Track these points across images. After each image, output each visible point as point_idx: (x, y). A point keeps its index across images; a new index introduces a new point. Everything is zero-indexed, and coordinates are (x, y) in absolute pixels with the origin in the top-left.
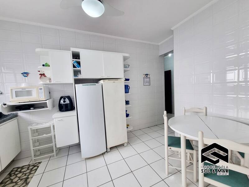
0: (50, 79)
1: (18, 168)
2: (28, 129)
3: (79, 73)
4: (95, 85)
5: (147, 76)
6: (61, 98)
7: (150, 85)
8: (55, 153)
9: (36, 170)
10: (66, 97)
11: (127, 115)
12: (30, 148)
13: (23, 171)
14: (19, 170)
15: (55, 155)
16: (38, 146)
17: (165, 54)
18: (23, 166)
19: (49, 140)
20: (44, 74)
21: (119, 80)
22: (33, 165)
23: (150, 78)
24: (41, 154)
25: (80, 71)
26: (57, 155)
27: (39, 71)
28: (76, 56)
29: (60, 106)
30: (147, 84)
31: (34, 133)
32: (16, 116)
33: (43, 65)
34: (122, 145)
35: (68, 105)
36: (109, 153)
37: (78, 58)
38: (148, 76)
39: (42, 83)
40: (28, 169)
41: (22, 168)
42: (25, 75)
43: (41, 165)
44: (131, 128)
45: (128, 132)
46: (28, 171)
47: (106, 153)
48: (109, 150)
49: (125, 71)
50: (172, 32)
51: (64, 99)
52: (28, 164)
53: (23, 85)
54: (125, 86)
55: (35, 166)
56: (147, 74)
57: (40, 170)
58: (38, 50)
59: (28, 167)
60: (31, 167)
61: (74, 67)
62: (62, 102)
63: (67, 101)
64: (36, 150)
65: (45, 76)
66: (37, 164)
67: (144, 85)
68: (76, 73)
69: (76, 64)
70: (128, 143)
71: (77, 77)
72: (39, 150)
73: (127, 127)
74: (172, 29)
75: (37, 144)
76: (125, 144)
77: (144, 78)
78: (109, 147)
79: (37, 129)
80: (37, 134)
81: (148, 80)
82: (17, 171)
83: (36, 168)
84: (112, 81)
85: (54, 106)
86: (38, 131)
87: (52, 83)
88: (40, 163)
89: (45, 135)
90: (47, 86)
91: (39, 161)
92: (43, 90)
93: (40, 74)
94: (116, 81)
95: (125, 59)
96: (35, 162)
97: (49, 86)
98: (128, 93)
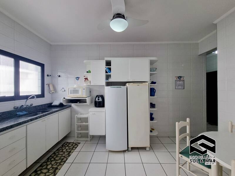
0: (90, 82)
1: (68, 143)
2: (75, 117)
3: (110, 77)
4: (121, 87)
5: (180, 78)
6: (97, 96)
7: (184, 89)
8: (89, 139)
9: (76, 147)
10: (100, 96)
11: (152, 119)
12: (75, 130)
13: (69, 145)
14: (68, 144)
15: (89, 141)
16: (80, 130)
17: (207, 52)
18: (70, 142)
19: (87, 128)
20: (87, 78)
21: (143, 83)
22: (75, 144)
23: (184, 81)
24: (81, 137)
25: (110, 76)
26: (90, 141)
27: (84, 76)
28: (108, 63)
29: (96, 102)
30: (180, 87)
31: (79, 120)
32: (70, 106)
33: (87, 72)
34: (144, 149)
35: (101, 102)
36: (130, 153)
37: (109, 65)
38: (182, 78)
39: (85, 85)
40: (72, 145)
41: (69, 143)
42: (77, 79)
43: (79, 145)
44: (155, 133)
45: (151, 137)
46: (72, 147)
47: (127, 151)
48: (130, 149)
49: (151, 75)
50: (215, 26)
51: (99, 97)
52: (73, 142)
53: (75, 86)
54: (151, 89)
55: (76, 145)
56: (181, 77)
57: (78, 149)
58: (85, 61)
59: (73, 144)
60: (74, 145)
61: (106, 72)
62: (97, 99)
63: (101, 100)
64: (79, 133)
65: (88, 80)
66: (78, 143)
67: (176, 89)
68: (108, 77)
69: (107, 70)
70: (151, 148)
71: (108, 80)
72: (81, 134)
73: (151, 131)
74: (215, 22)
75: (80, 129)
76: (147, 148)
77: (176, 81)
78: (130, 146)
79: (80, 118)
80: (80, 121)
81: (181, 82)
82: (66, 144)
83: (76, 146)
84: (136, 84)
85: (92, 102)
86: (81, 119)
87: (91, 85)
88: (79, 143)
89: (84, 123)
90: (89, 86)
91: (79, 142)
92: (85, 90)
93: (85, 78)
94: (140, 84)
95: (152, 63)
96: (77, 141)
97: (90, 87)
98: (154, 96)
